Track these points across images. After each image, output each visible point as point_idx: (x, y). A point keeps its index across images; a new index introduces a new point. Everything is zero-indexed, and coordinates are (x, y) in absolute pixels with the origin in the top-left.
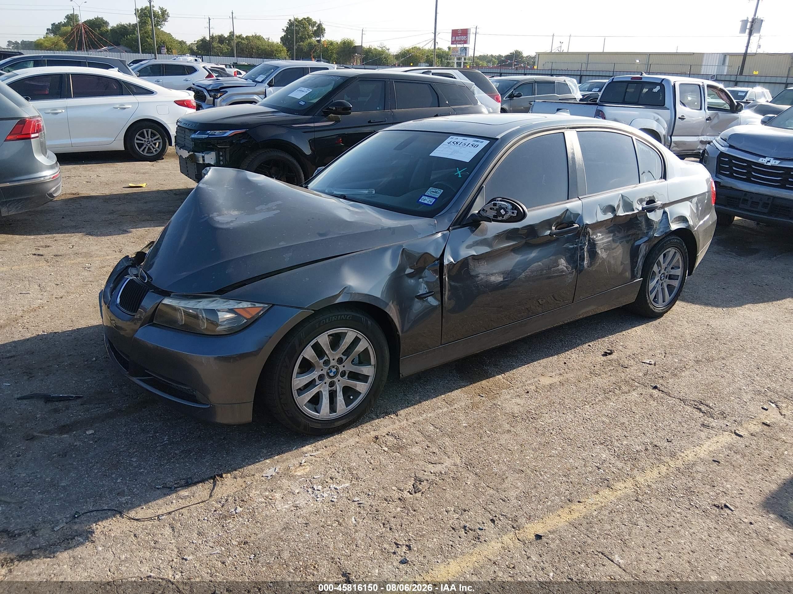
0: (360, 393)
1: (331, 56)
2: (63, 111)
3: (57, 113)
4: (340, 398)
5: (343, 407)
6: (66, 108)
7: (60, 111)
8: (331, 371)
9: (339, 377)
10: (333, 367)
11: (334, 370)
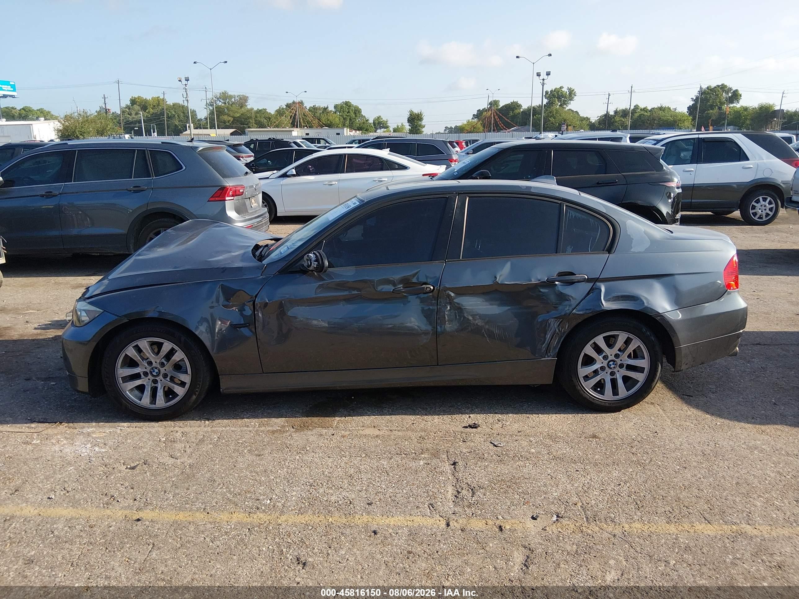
0: (178, 395)
1: (743, 123)
2: (336, 183)
3: (331, 185)
4: (160, 394)
5: (161, 402)
6: (339, 181)
7: (334, 183)
8: (154, 371)
9: (161, 377)
10: (156, 368)
11: (156, 371)
